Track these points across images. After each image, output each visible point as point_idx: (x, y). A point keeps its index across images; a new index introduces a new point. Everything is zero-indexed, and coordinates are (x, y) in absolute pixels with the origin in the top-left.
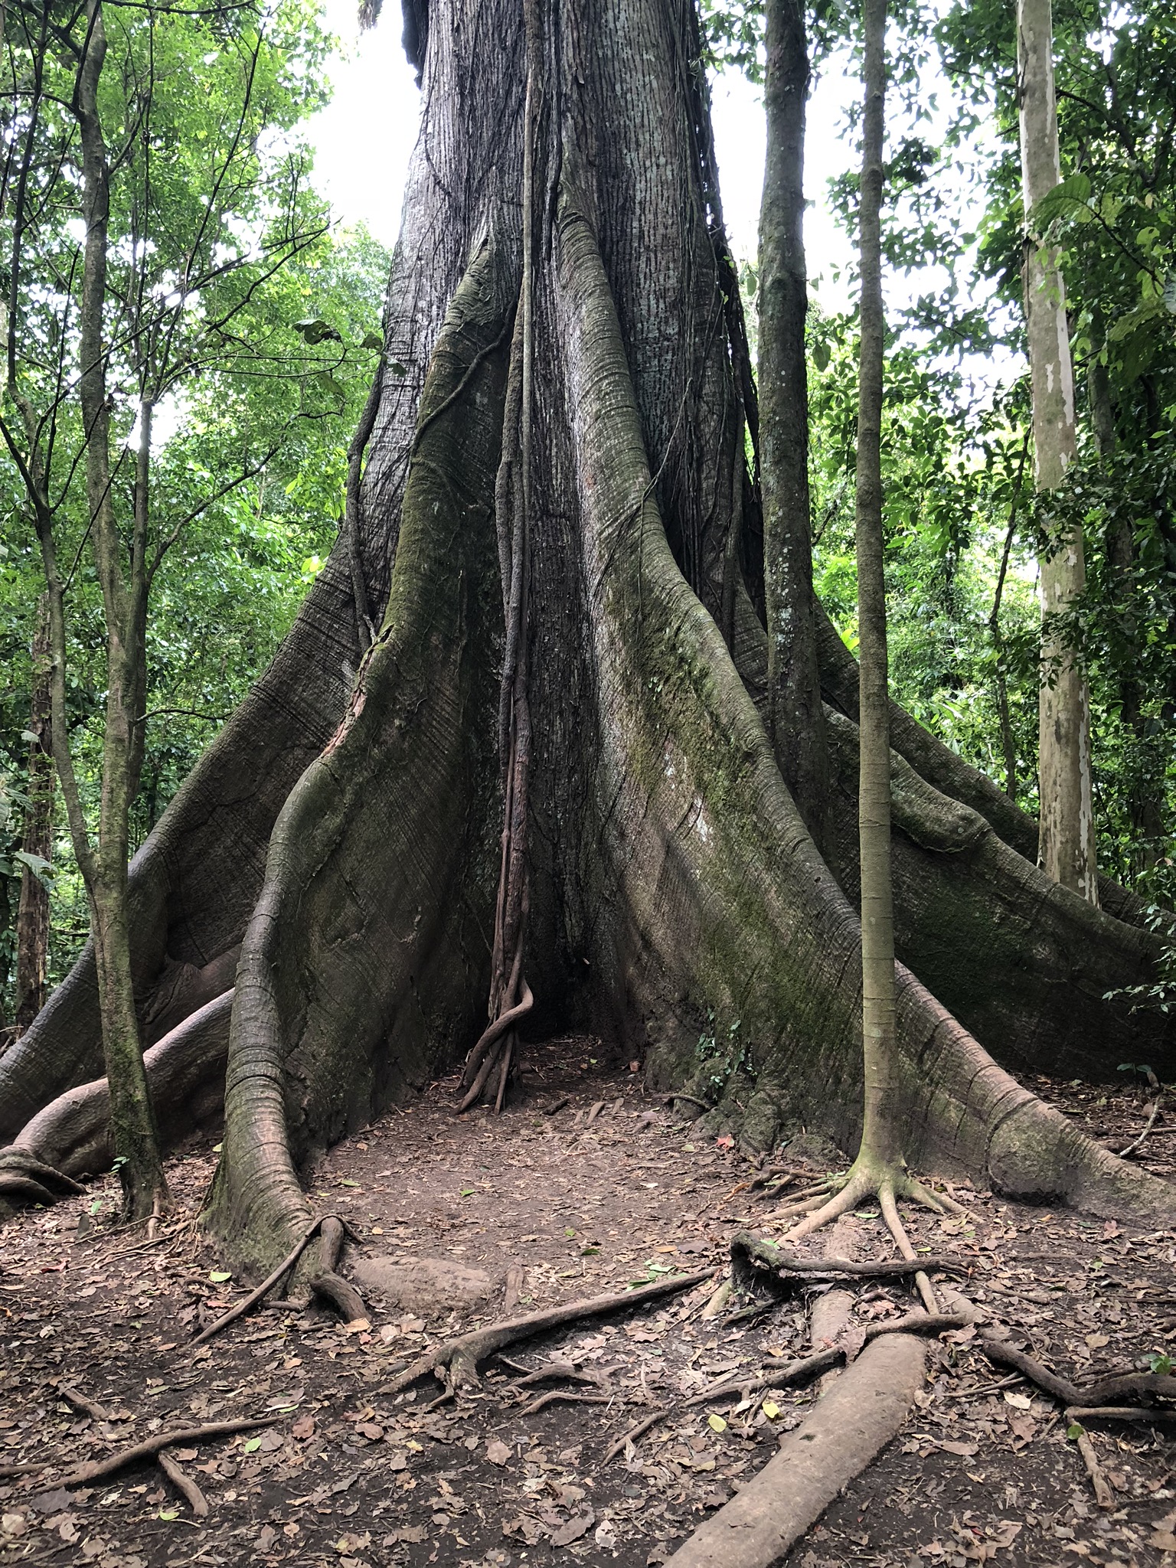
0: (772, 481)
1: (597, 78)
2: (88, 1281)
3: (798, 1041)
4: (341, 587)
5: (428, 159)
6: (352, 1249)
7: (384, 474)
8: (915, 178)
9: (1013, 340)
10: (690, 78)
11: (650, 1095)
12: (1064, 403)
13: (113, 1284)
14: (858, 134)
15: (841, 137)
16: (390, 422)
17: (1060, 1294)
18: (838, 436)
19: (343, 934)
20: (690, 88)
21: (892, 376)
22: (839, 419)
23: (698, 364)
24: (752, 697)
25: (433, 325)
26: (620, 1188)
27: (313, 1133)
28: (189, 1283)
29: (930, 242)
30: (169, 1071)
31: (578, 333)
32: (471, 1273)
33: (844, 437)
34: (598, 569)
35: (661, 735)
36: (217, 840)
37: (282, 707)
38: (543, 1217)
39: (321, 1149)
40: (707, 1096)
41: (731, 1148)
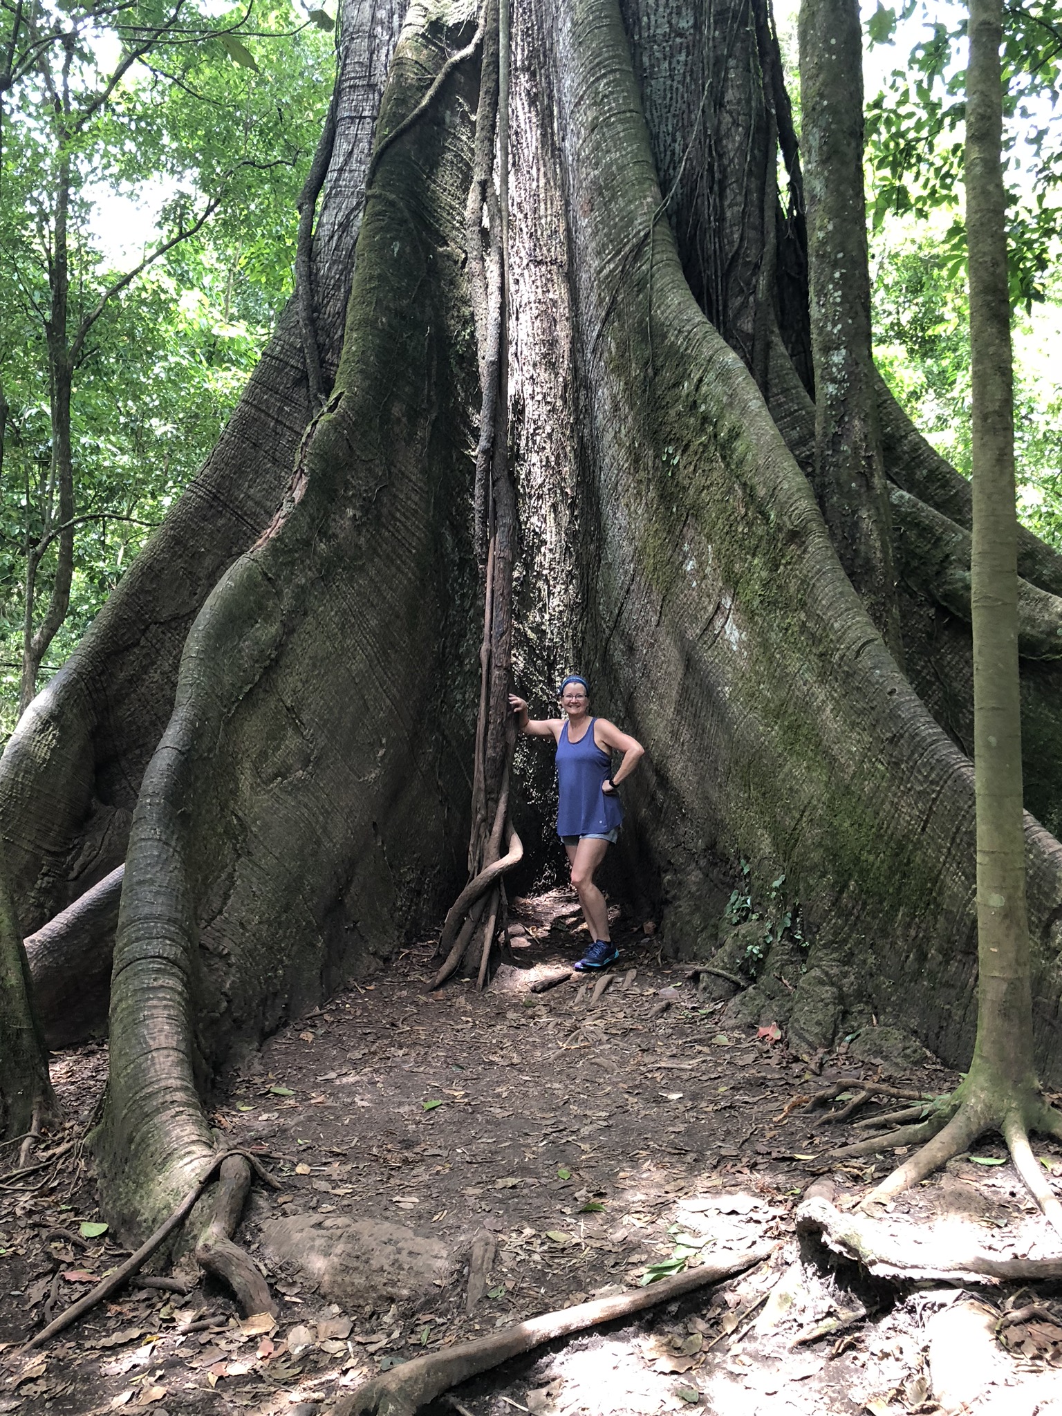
3: (865, 904)
4: (293, 362)
6: (262, 1202)
7: (340, 225)
11: (669, 966)
16: (346, 162)
19: (282, 773)
22: (887, 146)
23: (719, 63)
26: (632, 1100)
27: (239, 1024)
28: (53, 1239)
31: (569, 24)
32: (422, 1243)
34: (597, 317)
35: (678, 519)
36: (153, 663)
37: (225, 506)
38: (528, 1146)
39: (250, 1043)
40: (743, 970)
41: (777, 1042)
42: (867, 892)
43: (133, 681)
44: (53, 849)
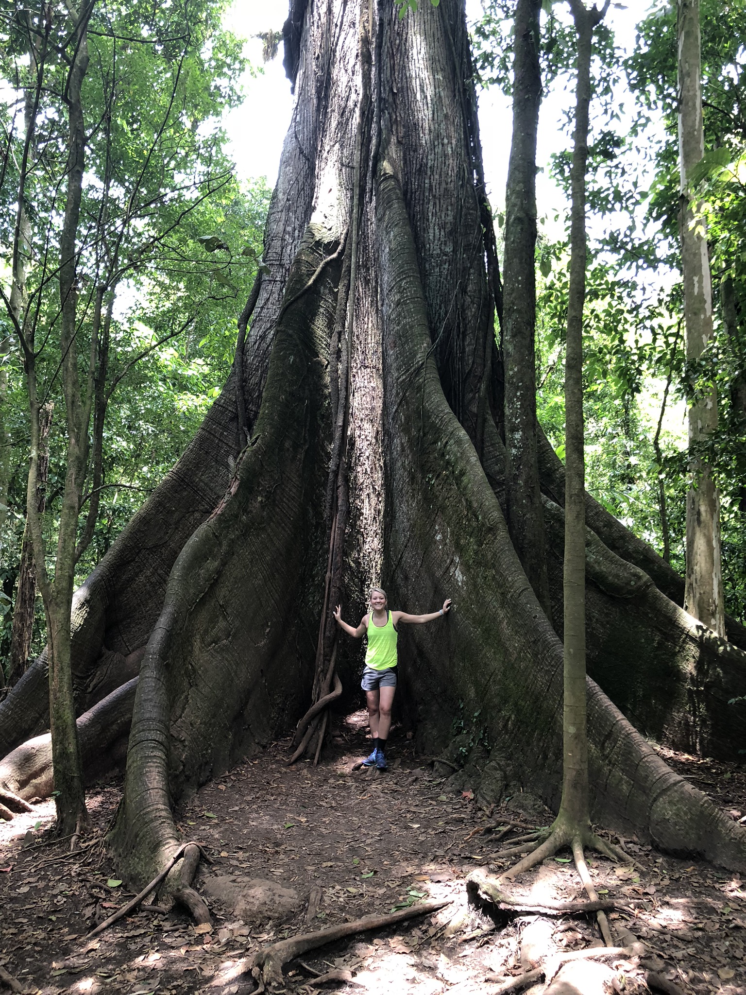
0: (510, 348)
1: (405, 90)
2: (25, 881)
3: (519, 727)
4: (230, 408)
5: (296, 137)
6: (205, 869)
7: (261, 337)
8: (610, 156)
9: (670, 260)
10: (465, 90)
11: (418, 757)
12: (705, 302)
13: (41, 884)
14: (572, 127)
15: (562, 129)
16: (265, 304)
17: (700, 933)
18: (556, 320)
19: (216, 640)
20: (464, 98)
21: (592, 282)
22: (556, 308)
23: (465, 271)
24: (494, 489)
25: (295, 242)
26: (394, 827)
27: (188, 778)
28: (93, 887)
29: (618, 197)
30: (99, 727)
31: (387, 250)
32: (285, 891)
33: (559, 321)
34: (396, 402)
35: (433, 512)
36: (141, 571)
37: (188, 485)
38: (339, 848)
39: (193, 789)
40: (457, 761)
41: (471, 800)
42: (521, 721)
43: (131, 580)
44: (79, 675)
